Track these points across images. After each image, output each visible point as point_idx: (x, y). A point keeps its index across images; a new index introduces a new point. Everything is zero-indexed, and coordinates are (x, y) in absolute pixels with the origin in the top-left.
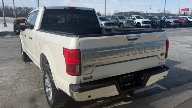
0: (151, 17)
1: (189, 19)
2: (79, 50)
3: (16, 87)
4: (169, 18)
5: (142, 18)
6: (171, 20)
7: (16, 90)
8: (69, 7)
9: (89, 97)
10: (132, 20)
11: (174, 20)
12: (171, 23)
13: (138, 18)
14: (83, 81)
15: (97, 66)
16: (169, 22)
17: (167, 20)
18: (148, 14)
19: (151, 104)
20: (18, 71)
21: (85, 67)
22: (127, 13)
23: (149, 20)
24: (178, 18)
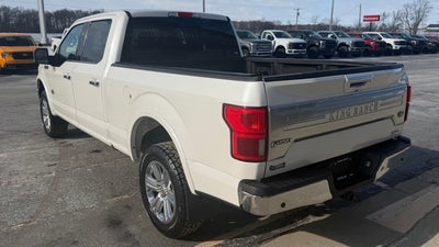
0: (307, 34)
1: (384, 39)
2: (266, 108)
3: (61, 196)
4: (344, 36)
5: (286, 37)
6: (349, 41)
7: (64, 204)
8: (179, 13)
9: (283, 205)
10: (266, 40)
11: (355, 39)
12: (348, 46)
13: (279, 35)
14: (270, 174)
15: (296, 141)
16: (343, 44)
17: (340, 40)
18: (291, 26)
19: (369, 217)
20: (47, 160)
21: (276, 143)
22: (246, 23)
23: (302, 41)
24: (360, 36)
